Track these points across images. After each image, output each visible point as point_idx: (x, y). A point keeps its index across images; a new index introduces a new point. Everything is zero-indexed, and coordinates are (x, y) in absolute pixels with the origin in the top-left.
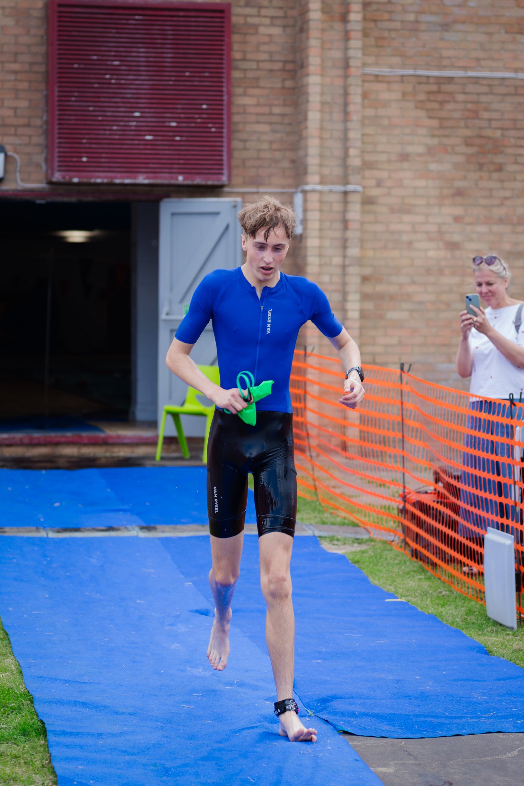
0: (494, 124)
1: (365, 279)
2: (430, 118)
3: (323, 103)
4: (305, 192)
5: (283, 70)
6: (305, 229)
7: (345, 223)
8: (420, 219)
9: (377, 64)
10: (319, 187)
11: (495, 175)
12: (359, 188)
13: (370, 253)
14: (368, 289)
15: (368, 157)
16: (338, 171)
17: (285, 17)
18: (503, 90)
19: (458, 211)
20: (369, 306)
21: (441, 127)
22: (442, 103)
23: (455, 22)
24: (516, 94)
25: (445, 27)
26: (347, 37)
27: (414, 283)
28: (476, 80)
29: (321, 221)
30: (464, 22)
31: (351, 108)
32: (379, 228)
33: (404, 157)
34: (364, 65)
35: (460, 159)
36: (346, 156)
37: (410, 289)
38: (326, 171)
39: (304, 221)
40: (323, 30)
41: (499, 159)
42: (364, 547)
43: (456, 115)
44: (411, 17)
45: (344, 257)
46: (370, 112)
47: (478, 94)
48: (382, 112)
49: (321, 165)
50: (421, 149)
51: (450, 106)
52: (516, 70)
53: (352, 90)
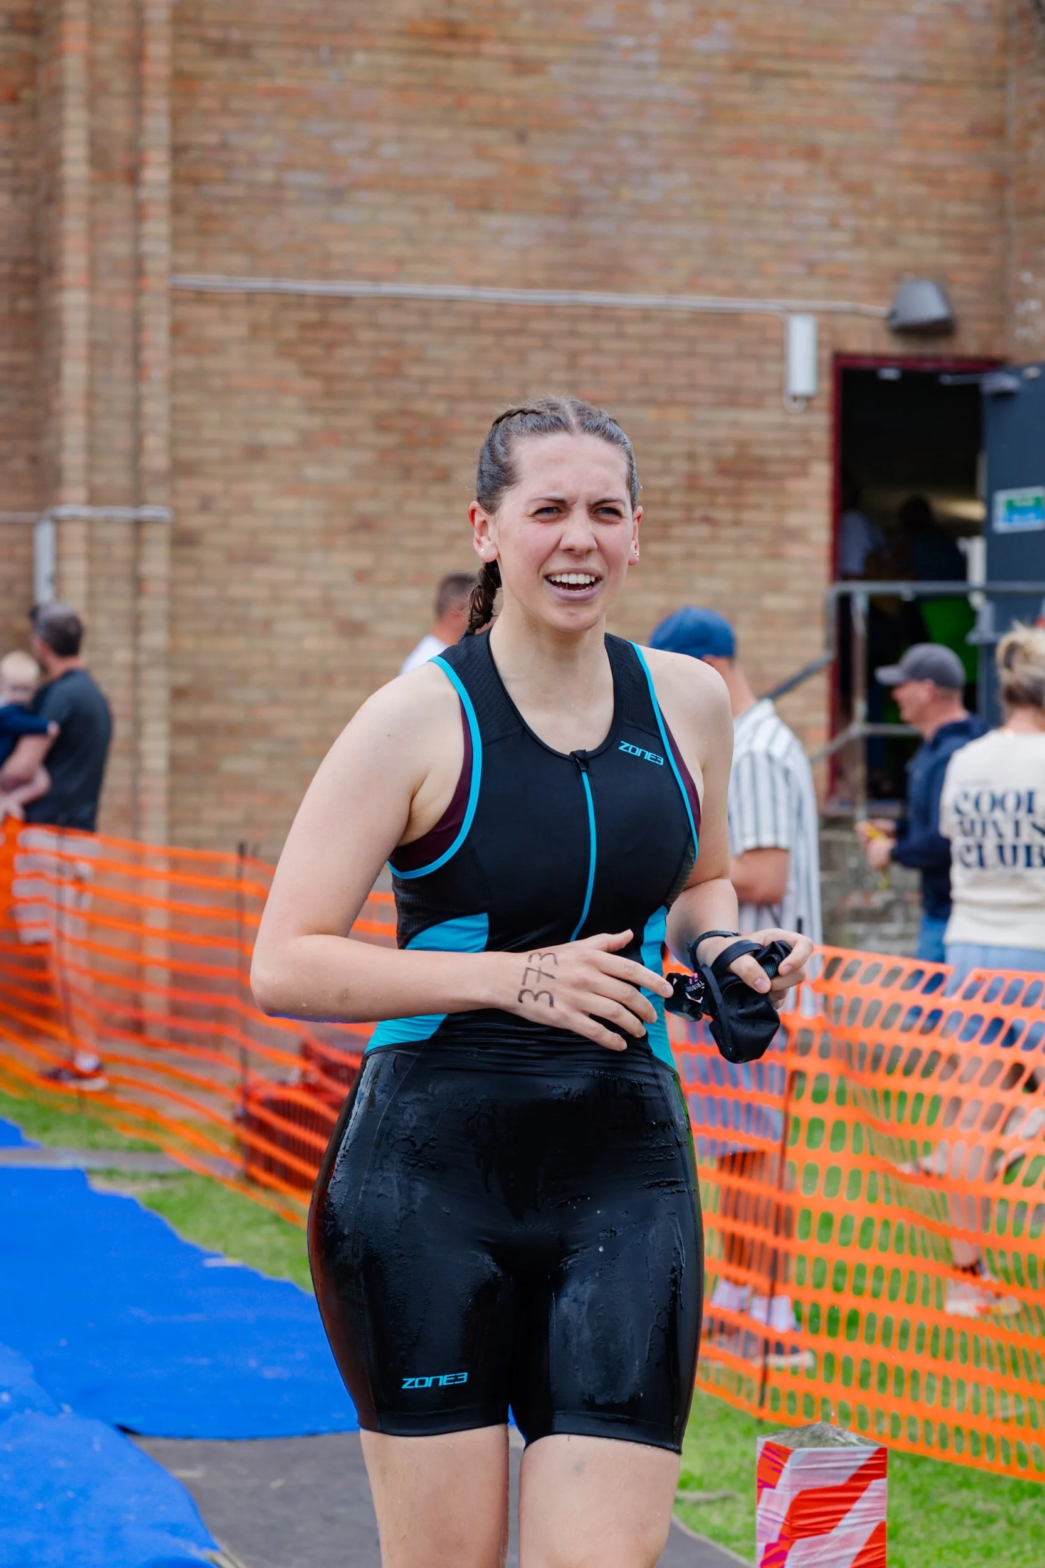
0: (434, 389)
1: (179, 694)
2: (308, 374)
3: (94, 346)
4: (58, 522)
5: (13, 277)
6: (59, 594)
7: (138, 584)
8: (286, 575)
9: (200, 268)
10: (85, 512)
11: (436, 490)
12: (165, 513)
13: (188, 643)
14: (186, 713)
15: (186, 453)
16: (122, 480)
17: (16, 172)
18: (448, 322)
19: (363, 560)
20: (188, 746)
21: (329, 394)
22: (330, 346)
23: (355, 186)
24: (475, 330)
25: (336, 195)
26: (139, 213)
27: (274, 701)
28: (397, 302)
29: (91, 578)
30: (371, 186)
31: (148, 355)
32: (205, 592)
33: (255, 453)
34: (175, 269)
35: (365, 457)
36: (137, 450)
37: (269, 714)
38: (100, 480)
39: (57, 579)
40: (93, 201)
41: (443, 458)
42: (170, 1185)
43: (359, 370)
44: (267, 176)
45: (136, 648)
46: (187, 363)
47: (403, 329)
48: (211, 362)
49: (90, 468)
50: (287, 437)
51: (346, 353)
52: (476, 283)
53: (149, 319)
